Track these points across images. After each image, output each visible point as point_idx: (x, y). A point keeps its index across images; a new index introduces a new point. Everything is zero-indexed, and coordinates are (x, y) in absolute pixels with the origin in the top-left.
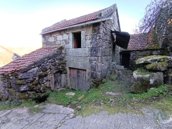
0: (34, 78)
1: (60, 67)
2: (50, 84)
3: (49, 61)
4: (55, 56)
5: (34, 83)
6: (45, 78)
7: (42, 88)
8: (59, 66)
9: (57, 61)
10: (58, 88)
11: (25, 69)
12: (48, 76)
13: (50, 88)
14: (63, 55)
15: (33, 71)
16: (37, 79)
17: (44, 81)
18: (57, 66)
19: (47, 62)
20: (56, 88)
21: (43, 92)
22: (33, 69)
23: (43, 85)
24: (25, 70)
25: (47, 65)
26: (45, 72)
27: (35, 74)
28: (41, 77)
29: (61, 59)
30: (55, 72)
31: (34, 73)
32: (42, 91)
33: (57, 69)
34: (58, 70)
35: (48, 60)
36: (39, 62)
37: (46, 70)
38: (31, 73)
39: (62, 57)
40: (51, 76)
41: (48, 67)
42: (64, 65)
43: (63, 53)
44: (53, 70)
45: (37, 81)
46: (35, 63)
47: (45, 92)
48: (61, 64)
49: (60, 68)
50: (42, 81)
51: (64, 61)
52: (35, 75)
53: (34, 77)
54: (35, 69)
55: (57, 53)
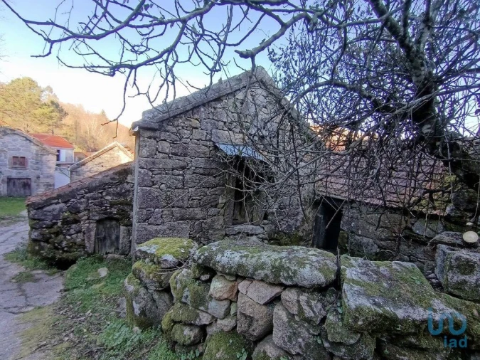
0: (54, 221)
1: (114, 211)
2: (84, 240)
3: (87, 195)
4: (103, 186)
5: (53, 230)
6: (74, 226)
7: (64, 243)
8: (111, 207)
9: (108, 198)
10: (109, 253)
11: (39, 204)
12: (82, 223)
13: (84, 247)
14: (128, 187)
15: (54, 210)
16: (60, 224)
17: (72, 231)
18: (106, 207)
19: (83, 197)
20: (103, 250)
21: (66, 252)
22: (54, 206)
23: (68, 237)
24: (40, 206)
25: (81, 203)
26: (75, 214)
27: (56, 215)
28: (66, 222)
29: (119, 195)
30: (97, 218)
31: (55, 213)
32: (66, 249)
33: (104, 214)
34: (105, 216)
35: (86, 193)
36: (67, 195)
37: (79, 212)
38: (50, 212)
39: (123, 191)
40: (87, 225)
41: (82, 207)
42: (126, 208)
43: (128, 183)
44: (95, 213)
45: (59, 227)
46: (59, 197)
47: (70, 252)
48: (117, 204)
49: (111, 213)
50: (68, 230)
51: (129, 199)
52: (56, 217)
53: (53, 219)
54: (57, 207)
55: (111, 181)
